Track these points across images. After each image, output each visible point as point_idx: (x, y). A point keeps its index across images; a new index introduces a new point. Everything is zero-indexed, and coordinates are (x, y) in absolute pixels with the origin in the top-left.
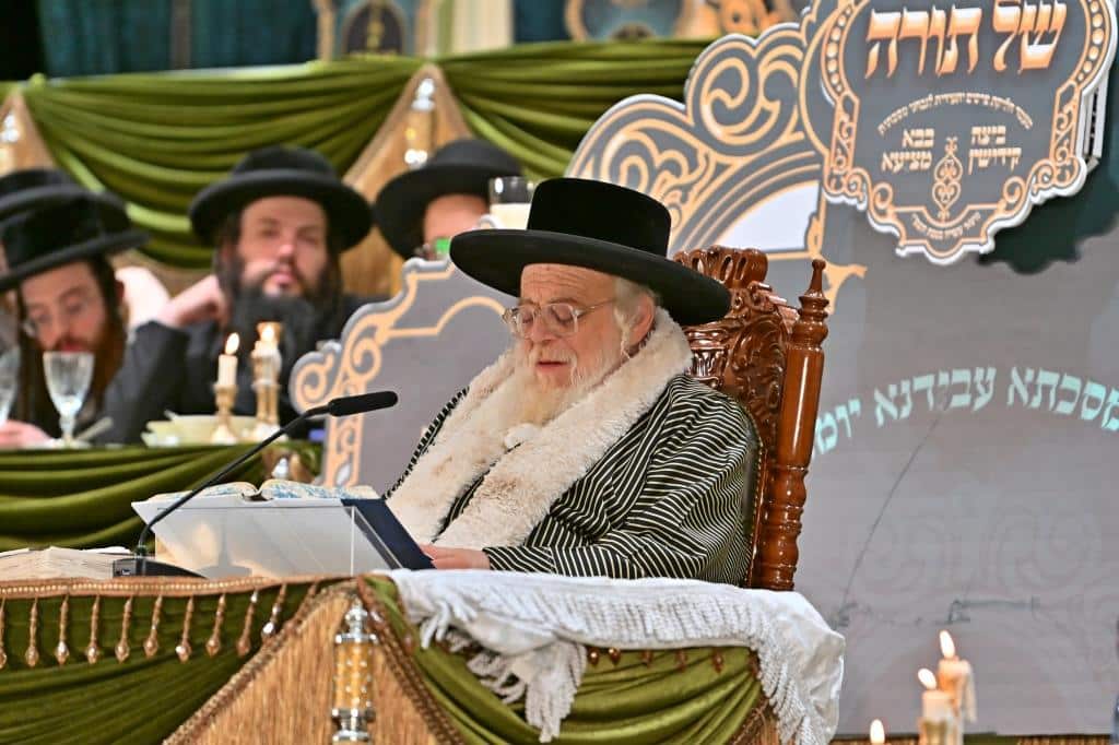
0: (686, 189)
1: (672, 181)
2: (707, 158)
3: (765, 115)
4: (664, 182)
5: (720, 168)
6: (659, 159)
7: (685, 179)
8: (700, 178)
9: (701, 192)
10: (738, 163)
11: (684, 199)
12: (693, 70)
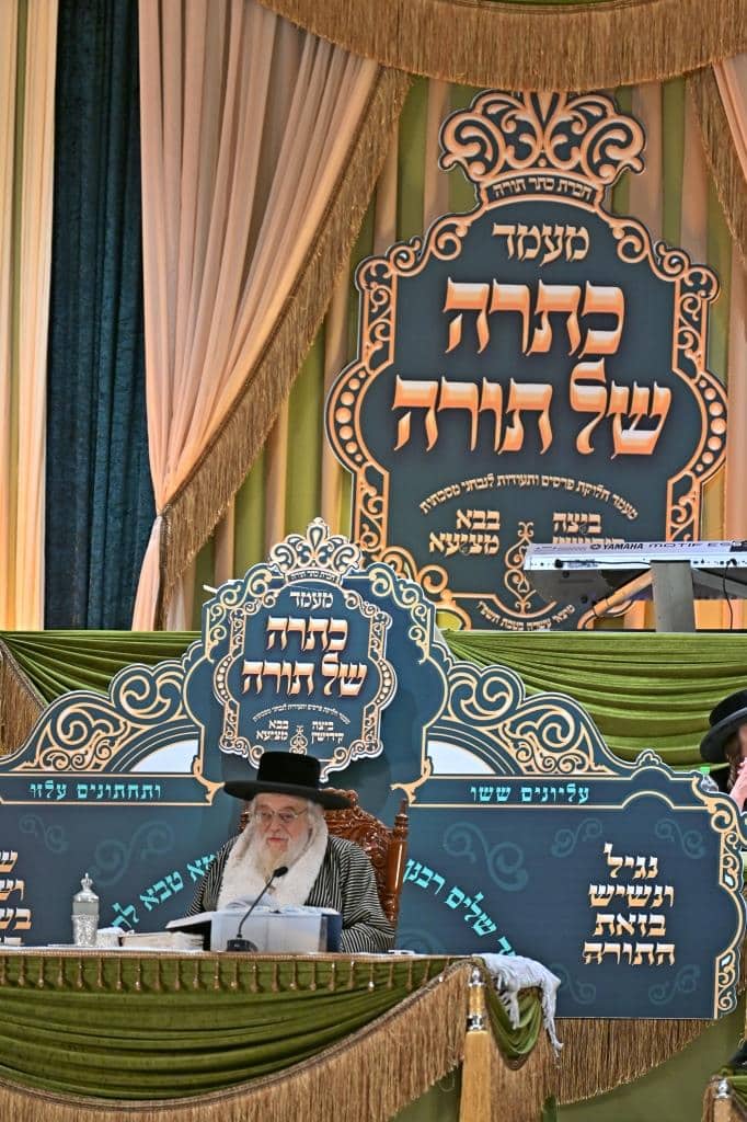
0: (113, 740)
1: (103, 734)
2: (125, 724)
3: (161, 706)
4: (98, 735)
5: (134, 730)
6: (94, 724)
7: (111, 734)
8: (121, 734)
9: (122, 741)
10: (146, 728)
11: (112, 744)
12: (114, 680)
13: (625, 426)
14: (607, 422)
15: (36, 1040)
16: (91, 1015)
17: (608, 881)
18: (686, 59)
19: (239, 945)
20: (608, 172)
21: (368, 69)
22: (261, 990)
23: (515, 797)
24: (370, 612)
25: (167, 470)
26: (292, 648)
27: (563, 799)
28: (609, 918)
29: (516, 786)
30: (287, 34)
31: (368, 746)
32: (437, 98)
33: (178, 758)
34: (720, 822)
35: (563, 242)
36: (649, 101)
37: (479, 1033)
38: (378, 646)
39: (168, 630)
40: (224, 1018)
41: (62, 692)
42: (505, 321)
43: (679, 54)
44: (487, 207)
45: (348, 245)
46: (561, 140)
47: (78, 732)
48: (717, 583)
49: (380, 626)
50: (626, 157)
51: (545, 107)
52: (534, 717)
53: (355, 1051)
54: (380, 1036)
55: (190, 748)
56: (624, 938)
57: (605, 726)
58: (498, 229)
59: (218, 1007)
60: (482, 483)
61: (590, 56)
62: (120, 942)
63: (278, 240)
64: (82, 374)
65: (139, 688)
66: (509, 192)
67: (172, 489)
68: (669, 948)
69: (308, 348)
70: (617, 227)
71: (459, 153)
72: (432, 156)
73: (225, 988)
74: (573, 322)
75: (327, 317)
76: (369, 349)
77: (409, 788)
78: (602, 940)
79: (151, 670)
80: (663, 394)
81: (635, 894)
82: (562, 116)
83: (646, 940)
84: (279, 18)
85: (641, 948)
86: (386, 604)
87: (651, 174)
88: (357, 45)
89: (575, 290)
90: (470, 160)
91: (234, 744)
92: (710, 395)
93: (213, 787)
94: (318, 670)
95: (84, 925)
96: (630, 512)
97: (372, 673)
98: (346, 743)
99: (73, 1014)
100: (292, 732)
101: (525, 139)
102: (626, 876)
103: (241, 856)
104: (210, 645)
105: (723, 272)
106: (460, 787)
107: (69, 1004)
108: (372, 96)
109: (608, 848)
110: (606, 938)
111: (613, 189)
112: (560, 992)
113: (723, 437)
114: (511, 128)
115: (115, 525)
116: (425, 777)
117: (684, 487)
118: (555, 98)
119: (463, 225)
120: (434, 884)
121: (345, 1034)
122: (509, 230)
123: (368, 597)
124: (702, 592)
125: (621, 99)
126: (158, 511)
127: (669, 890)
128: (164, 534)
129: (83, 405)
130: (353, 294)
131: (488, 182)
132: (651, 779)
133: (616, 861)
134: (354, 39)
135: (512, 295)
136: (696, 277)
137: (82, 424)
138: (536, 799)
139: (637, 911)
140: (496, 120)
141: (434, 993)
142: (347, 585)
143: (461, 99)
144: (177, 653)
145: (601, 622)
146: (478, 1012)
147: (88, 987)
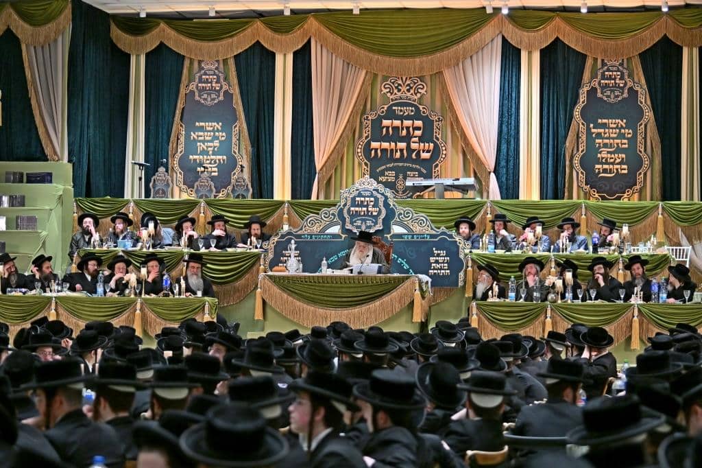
2: (323, 222)
3: (331, 218)
4: (317, 224)
5: (325, 223)
6: (316, 222)
7: (320, 224)
8: (323, 224)
9: (323, 226)
10: (328, 223)
11: (320, 226)
12: (320, 212)
13: (423, 152)
14: (419, 151)
15: (316, 295)
16: (329, 289)
17: (434, 256)
18: (437, 69)
19: (360, 273)
20: (419, 95)
21: (364, 72)
22: (368, 283)
23: (413, 238)
24: (379, 196)
25: (319, 163)
26: (361, 205)
27: (424, 238)
28: (435, 265)
29: (413, 235)
30: (345, 63)
31: (379, 227)
32: (379, 79)
33: (336, 230)
34: (460, 243)
35: (408, 111)
36: (428, 79)
37: (418, 292)
38: (381, 204)
39: (320, 200)
40: (359, 290)
41: (308, 215)
42: (396, 129)
43: (435, 68)
44: (391, 103)
45: (360, 112)
46: (408, 88)
47: (313, 224)
48: (450, 188)
49: (381, 199)
50: (423, 91)
51: (404, 80)
52: (417, 219)
53: (390, 297)
54: (395, 293)
55: (339, 227)
56: (438, 269)
57: (433, 221)
58: (394, 108)
59: (358, 287)
60: (391, 165)
61: (415, 69)
62: (333, 272)
63: (344, 109)
64: (299, 142)
65: (326, 213)
66: (396, 99)
67: (320, 167)
68: (449, 271)
69: (351, 135)
70: (421, 107)
71: (385, 91)
72: (378, 91)
73: (359, 282)
74: (411, 129)
75: (355, 128)
76: (365, 135)
77: (388, 236)
78: (433, 270)
79: (329, 209)
80: (432, 145)
81: (441, 259)
82: (408, 82)
83: (443, 269)
84: (344, 61)
85: (442, 271)
86: (383, 194)
87: (429, 95)
88: (361, 67)
89: (411, 121)
90: (387, 92)
91: (348, 226)
92: (442, 145)
93: (344, 236)
94: (367, 209)
95: (324, 268)
96: (425, 172)
97: (380, 210)
98: (374, 226)
99: (325, 289)
100: (362, 223)
101: (400, 87)
102: (438, 255)
103: (354, 254)
104: (342, 204)
105: (445, 116)
106: (400, 236)
107: (323, 287)
108: (365, 78)
109: (434, 249)
110: (434, 269)
111: (420, 99)
112: (431, 282)
113: (445, 154)
114: (396, 85)
115: (307, 175)
116: (392, 233)
117: (437, 166)
118: (406, 79)
119: (386, 107)
120: (394, 258)
121: (386, 293)
122: (396, 108)
123: (378, 193)
124: (446, 190)
125: (422, 78)
126: (317, 171)
127: (448, 258)
128: (318, 178)
129: (300, 149)
130: (361, 122)
131: (391, 97)
132: (443, 233)
133: (436, 252)
134: (361, 65)
135: (397, 123)
136: (439, 119)
137: (299, 153)
138: (418, 238)
139: (441, 263)
140: (393, 83)
141: (407, 283)
142: (374, 190)
143: (385, 78)
144: (335, 205)
145: (418, 197)
146: (417, 287)
147: (328, 283)
